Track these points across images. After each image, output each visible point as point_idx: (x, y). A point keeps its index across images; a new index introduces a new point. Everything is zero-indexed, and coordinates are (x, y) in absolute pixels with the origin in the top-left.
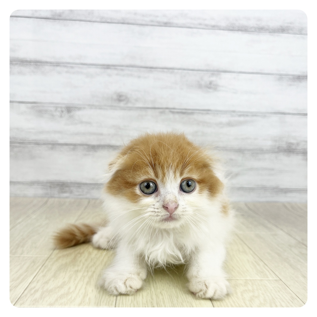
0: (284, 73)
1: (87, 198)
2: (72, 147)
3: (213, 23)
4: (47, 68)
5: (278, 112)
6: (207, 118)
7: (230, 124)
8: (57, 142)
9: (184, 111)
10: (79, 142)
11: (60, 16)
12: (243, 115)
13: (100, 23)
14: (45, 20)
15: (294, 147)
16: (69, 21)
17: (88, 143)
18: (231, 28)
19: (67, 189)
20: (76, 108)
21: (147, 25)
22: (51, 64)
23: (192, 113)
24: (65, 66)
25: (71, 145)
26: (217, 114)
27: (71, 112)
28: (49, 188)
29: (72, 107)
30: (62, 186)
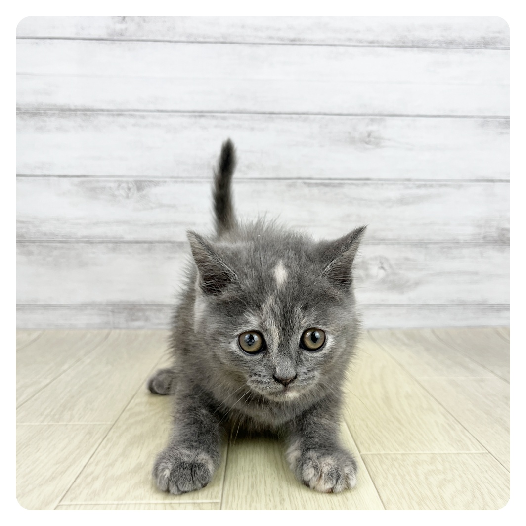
0: (491, 114)
2: (146, 245)
3: (371, 37)
4: (103, 119)
5: (483, 179)
6: (365, 192)
7: (403, 201)
8: (121, 240)
9: (327, 182)
10: (157, 238)
11: (121, 34)
12: (425, 186)
13: (185, 44)
14: (98, 41)
16: (135, 42)
17: (172, 240)
18: (401, 44)
19: (140, 314)
20: (151, 182)
21: (263, 44)
22: (109, 112)
23: (340, 185)
24: (132, 115)
25: (145, 242)
26: (382, 184)
27: (143, 190)
28: (110, 314)
29: (145, 181)
30: (131, 309)
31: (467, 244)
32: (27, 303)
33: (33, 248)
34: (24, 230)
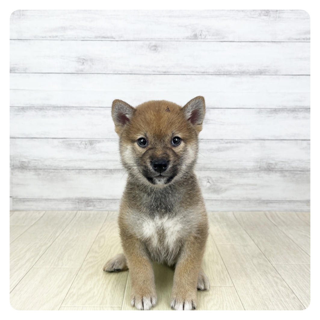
0: (263, 107)
1: (107, 211)
2: (94, 171)
3: (203, 70)
4: (73, 111)
5: (259, 139)
7: (219, 150)
8: (82, 168)
10: (99, 167)
11: (82, 71)
12: (230, 142)
13: (113, 75)
14: (71, 74)
15: (273, 166)
17: (106, 168)
18: (218, 73)
19: (91, 203)
20: (96, 141)
21: (150, 74)
22: (76, 108)
24: (87, 109)
25: (93, 169)
26: (208, 142)
27: (92, 145)
28: (77, 203)
29: (93, 141)
30: (87, 201)
31: (250, 171)
32: (38, 198)
33: (41, 172)
34: (36, 164)
